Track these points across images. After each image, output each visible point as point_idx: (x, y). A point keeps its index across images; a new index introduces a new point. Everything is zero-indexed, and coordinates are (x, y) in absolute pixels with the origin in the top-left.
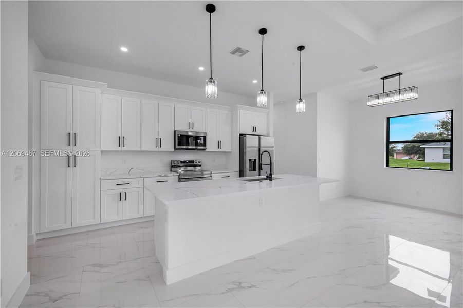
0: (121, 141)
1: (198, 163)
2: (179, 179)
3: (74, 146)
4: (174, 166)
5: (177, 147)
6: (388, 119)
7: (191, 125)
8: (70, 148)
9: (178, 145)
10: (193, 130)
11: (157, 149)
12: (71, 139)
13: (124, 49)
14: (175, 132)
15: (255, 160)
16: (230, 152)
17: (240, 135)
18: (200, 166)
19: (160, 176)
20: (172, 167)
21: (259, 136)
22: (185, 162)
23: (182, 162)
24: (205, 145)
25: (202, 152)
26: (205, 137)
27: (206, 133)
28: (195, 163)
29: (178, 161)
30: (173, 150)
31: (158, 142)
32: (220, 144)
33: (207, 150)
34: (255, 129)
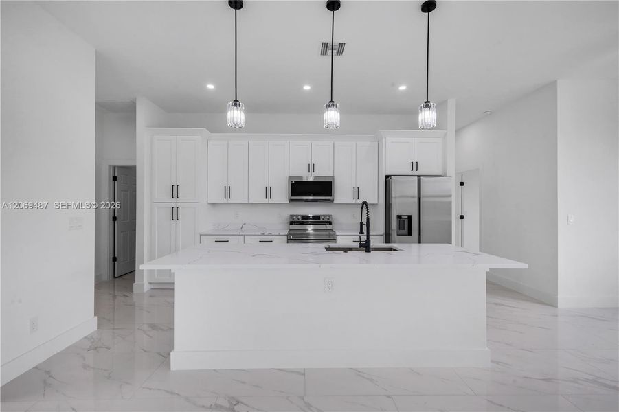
0: (227, 192)
1: (326, 220)
2: (288, 240)
3: (176, 199)
4: (293, 222)
7: (311, 168)
8: (174, 200)
9: (292, 196)
10: (313, 174)
11: (266, 201)
12: (175, 191)
13: (211, 87)
14: (290, 177)
15: (410, 217)
16: (377, 204)
17: (387, 177)
18: (330, 223)
19: (263, 234)
20: (291, 223)
21: (419, 176)
22: (307, 217)
23: (303, 218)
24: (331, 194)
25: (327, 205)
26: (331, 184)
27: (333, 178)
28: (321, 220)
29: (297, 216)
30: (287, 202)
31: (268, 192)
32: (355, 193)
33: (335, 202)
34: (415, 166)
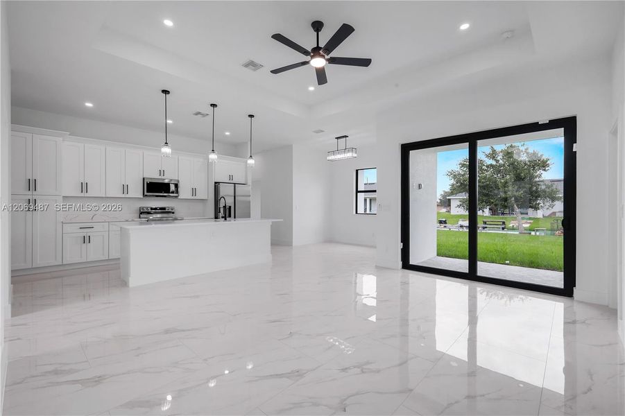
0: (84, 187)
1: (170, 210)
3: (34, 192)
4: (143, 212)
5: (146, 193)
6: (357, 171)
7: (162, 172)
8: (30, 193)
9: (147, 192)
10: (163, 178)
11: (123, 196)
12: (32, 185)
14: (144, 179)
15: (230, 207)
16: (206, 200)
17: (216, 183)
18: (173, 213)
20: (141, 213)
21: (235, 184)
22: (156, 209)
23: (152, 209)
24: (177, 192)
25: (175, 199)
26: (176, 186)
27: (178, 181)
28: (167, 210)
29: (147, 208)
30: (142, 197)
31: (125, 189)
32: (194, 191)
33: (180, 197)
34: (231, 177)
